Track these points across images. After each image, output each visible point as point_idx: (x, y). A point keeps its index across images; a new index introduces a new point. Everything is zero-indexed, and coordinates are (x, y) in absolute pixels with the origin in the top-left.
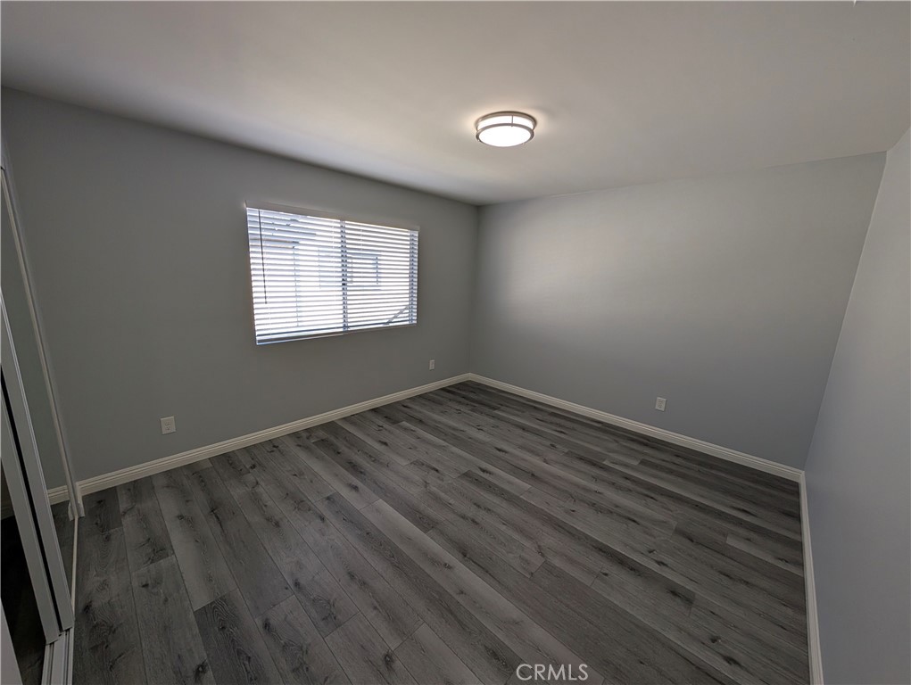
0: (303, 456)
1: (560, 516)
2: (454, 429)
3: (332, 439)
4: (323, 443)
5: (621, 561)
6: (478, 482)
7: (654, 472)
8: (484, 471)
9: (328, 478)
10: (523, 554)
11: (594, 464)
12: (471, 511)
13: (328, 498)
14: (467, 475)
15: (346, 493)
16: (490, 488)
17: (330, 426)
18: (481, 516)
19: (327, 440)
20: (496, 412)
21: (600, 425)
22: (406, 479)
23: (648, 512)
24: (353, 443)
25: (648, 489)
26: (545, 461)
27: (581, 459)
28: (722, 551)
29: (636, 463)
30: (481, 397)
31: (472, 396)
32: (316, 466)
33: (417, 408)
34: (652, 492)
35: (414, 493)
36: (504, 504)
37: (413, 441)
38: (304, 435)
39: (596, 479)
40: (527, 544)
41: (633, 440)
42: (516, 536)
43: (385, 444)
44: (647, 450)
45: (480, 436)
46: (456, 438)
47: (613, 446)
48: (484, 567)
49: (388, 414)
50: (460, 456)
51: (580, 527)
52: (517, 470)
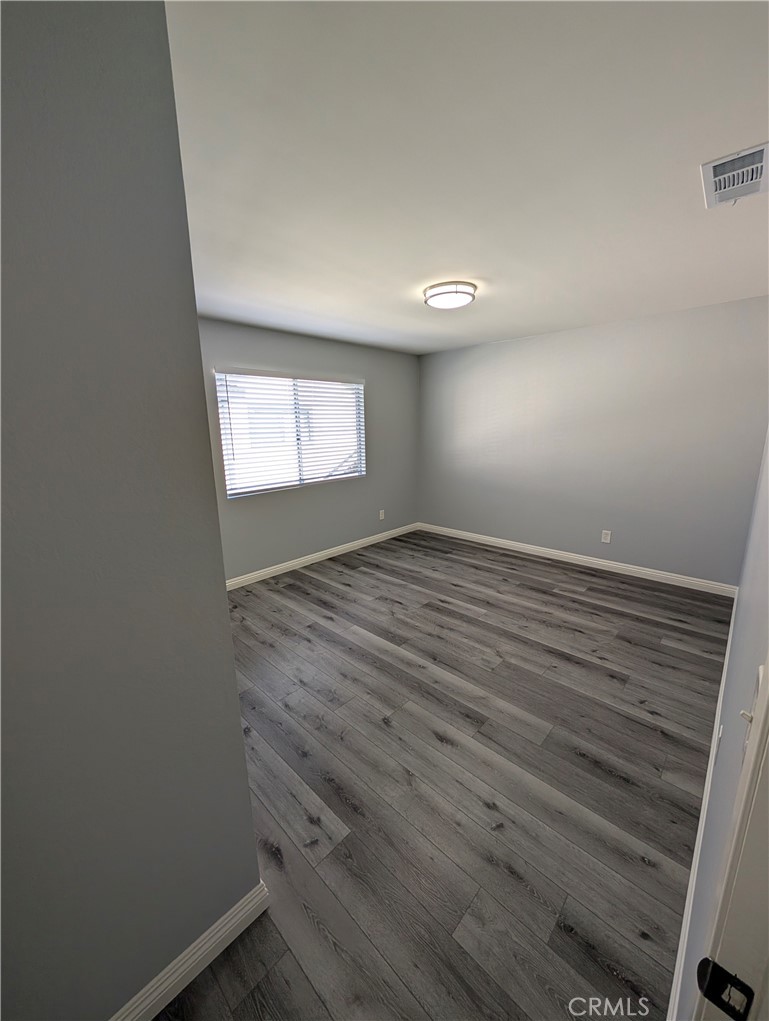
0: (276, 597)
1: (515, 630)
2: (410, 571)
3: (298, 583)
4: (290, 587)
5: (568, 658)
6: (438, 609)
7: (600, 596)
8: (442, 601)
9: (305, 613)
10: (485, 657)
11: (545, 592)
12: (436, 631)
13: (309, 627)
14: (427, 605)
15: (323, 622)
16: (451, 613)
17: (293, 574)
18: (445, 633)
19: (295, 584)
20: (449, 555)
21: (549, 562)
22: (374, 610)
23: (593, 625)
24: (319, 586)
25: (594, 609)
26: (499, 592)
27: (532, 589)
28: (657, 649)
29: (583, 590)
30: (433, 544)
31: (423, 543)
32: (291, 605)
33: (372, 556)
34: (596, 610)
35: (384, 620)
36: (465, 625)
37: (373, 582)
38: (272, 581)
39: (546, 603)
40: (488, 650)
41: (581, 572)
42: (477, 645)
43: (349, 585)
44: (594, 580)
45: (436, 575)
46: (413, 578)
47: (563, 578)
48: (452, 665)
49: (346, 561)
50: (420, 592)
51: (532, 637)
52: (474, 600)
